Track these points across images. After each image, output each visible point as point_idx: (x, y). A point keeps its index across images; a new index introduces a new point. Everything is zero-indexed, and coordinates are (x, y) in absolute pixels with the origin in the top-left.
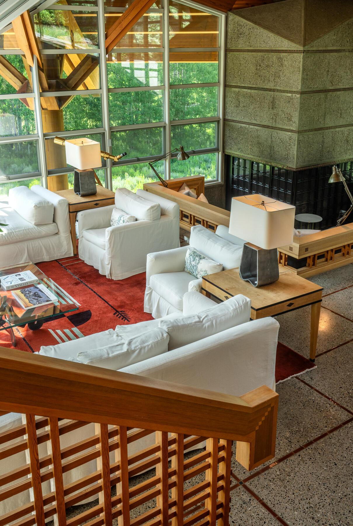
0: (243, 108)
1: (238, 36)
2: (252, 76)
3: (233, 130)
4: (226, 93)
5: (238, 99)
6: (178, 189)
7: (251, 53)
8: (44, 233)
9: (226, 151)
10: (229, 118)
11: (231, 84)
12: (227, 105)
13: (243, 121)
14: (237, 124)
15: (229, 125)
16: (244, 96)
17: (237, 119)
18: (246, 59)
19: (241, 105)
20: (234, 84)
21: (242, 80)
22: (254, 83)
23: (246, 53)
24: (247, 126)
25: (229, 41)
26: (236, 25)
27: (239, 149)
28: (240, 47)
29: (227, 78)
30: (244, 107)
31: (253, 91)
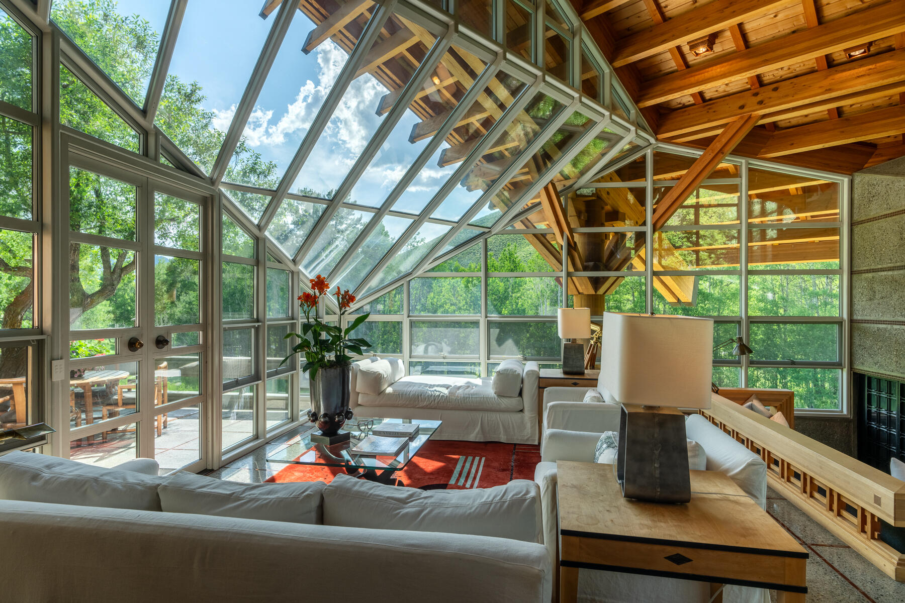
0: (881, 300)
1: (870, 201)
2: (895, 251)
3: (865, 335)
4: (854, 281)
5: (872, 289)
6: (742, 402)
7: (890, 218)
8: (503, 406)
9: (856, 367)
10: (859, 318)
11: (861, 269)
12: (855, 300)
13: (882, 319)
14: (872, 325)
15: (859, 329)
16: (882, 282)
17: (872, 318)
18: (884, 228)
19: (877, 297)
20: (865, 268)
21: (878, 260)
22: (898, 260)
23: (883, 220)
24: (889, 326)
25: (855, 211)
26: (866, 186)
27: (876, 364)
28: (872, 214)
29: (854, 262)
30: (882, 298)
31: (896, 273)
